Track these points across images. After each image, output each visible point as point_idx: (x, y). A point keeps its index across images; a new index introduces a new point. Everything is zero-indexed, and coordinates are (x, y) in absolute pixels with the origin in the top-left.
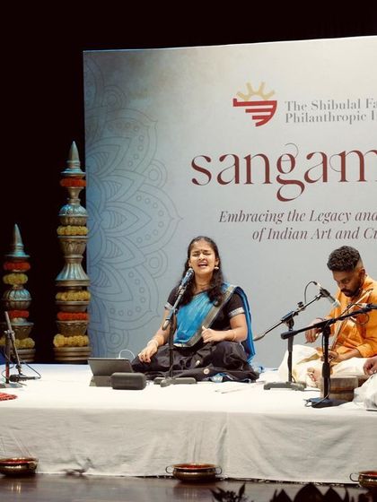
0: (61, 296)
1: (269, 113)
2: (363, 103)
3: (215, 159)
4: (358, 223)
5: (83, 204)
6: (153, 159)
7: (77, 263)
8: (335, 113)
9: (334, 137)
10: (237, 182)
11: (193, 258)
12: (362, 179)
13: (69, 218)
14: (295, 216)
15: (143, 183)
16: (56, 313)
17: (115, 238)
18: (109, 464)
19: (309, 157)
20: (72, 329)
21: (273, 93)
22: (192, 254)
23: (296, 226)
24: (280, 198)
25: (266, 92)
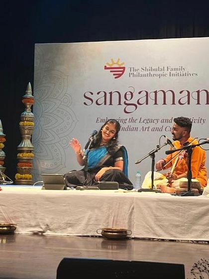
0: (20, 155)
1: (121, 73)
2: (166, 69)
3: (95, 94)
4: (162, 124)
5: (32, 112)
6: (66, 93)
7: (28, 139)
8: (152, 73)
9: (152, 84)
10: (105, 104)
12: (165, 103)
13: (26, 117)
14: (132, 120)
15: (61, 104)
16: (17, 163)
17: (46, 129)
19: (140, 93)
20: (24, 171)
21: (123, 63)
23: (132, 125)
24: (126, 112)
25: (120, 63)
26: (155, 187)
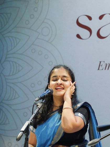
3: (95, 18)
6: (45, 19)
11: (52, 83)
15: (37, 38)
17: (13, 83)
22: (51, 79)
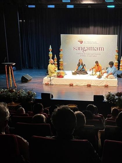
1: (82, 43)
2: (92, 42)
3: (76, 47)
5: (62, 52)
9: (89, 45)
10: (78, 50)
12: (92, 50)
13: (60, 54)
14: (85, 54)
18: (80, 84)
19: (86, 47)
20: (61, 66)
21: (82, 40)
23: (85, 55)
24: (83, 52)
26: (93, 74)
